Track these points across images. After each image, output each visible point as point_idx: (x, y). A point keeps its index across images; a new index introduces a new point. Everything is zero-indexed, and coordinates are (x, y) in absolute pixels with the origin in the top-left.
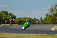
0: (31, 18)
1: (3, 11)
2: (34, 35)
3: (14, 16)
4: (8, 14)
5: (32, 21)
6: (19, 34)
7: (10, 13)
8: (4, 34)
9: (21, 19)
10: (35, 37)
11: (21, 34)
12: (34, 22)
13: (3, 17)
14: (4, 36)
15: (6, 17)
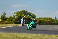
3: (33, 16)
4: (28, 14)
5: (53, 21)
6: (39, 35)
8: (24, 34)
9: (40, 19)
10: (55, 37)
11: (41, 35)
12: (55, 22)
14: (23, 36)
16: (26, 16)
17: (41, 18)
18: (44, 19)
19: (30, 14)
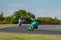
0: (51, 18)
1: (21, 11)
2: (54, 35)
3: (32, 15)
4: (26, 14)
5: (53, 21)
6: (38, 35)
7: (29, 13)
8: (22, 34)
10: (55, 38)
11: (40, 35)
12: (55, 22)
13: (21, 16)
14: (22, 37)
15: (24, 17)
16: (25, 16)
17: (41, 18)
18: (43, 19)
19: (29, 14)
